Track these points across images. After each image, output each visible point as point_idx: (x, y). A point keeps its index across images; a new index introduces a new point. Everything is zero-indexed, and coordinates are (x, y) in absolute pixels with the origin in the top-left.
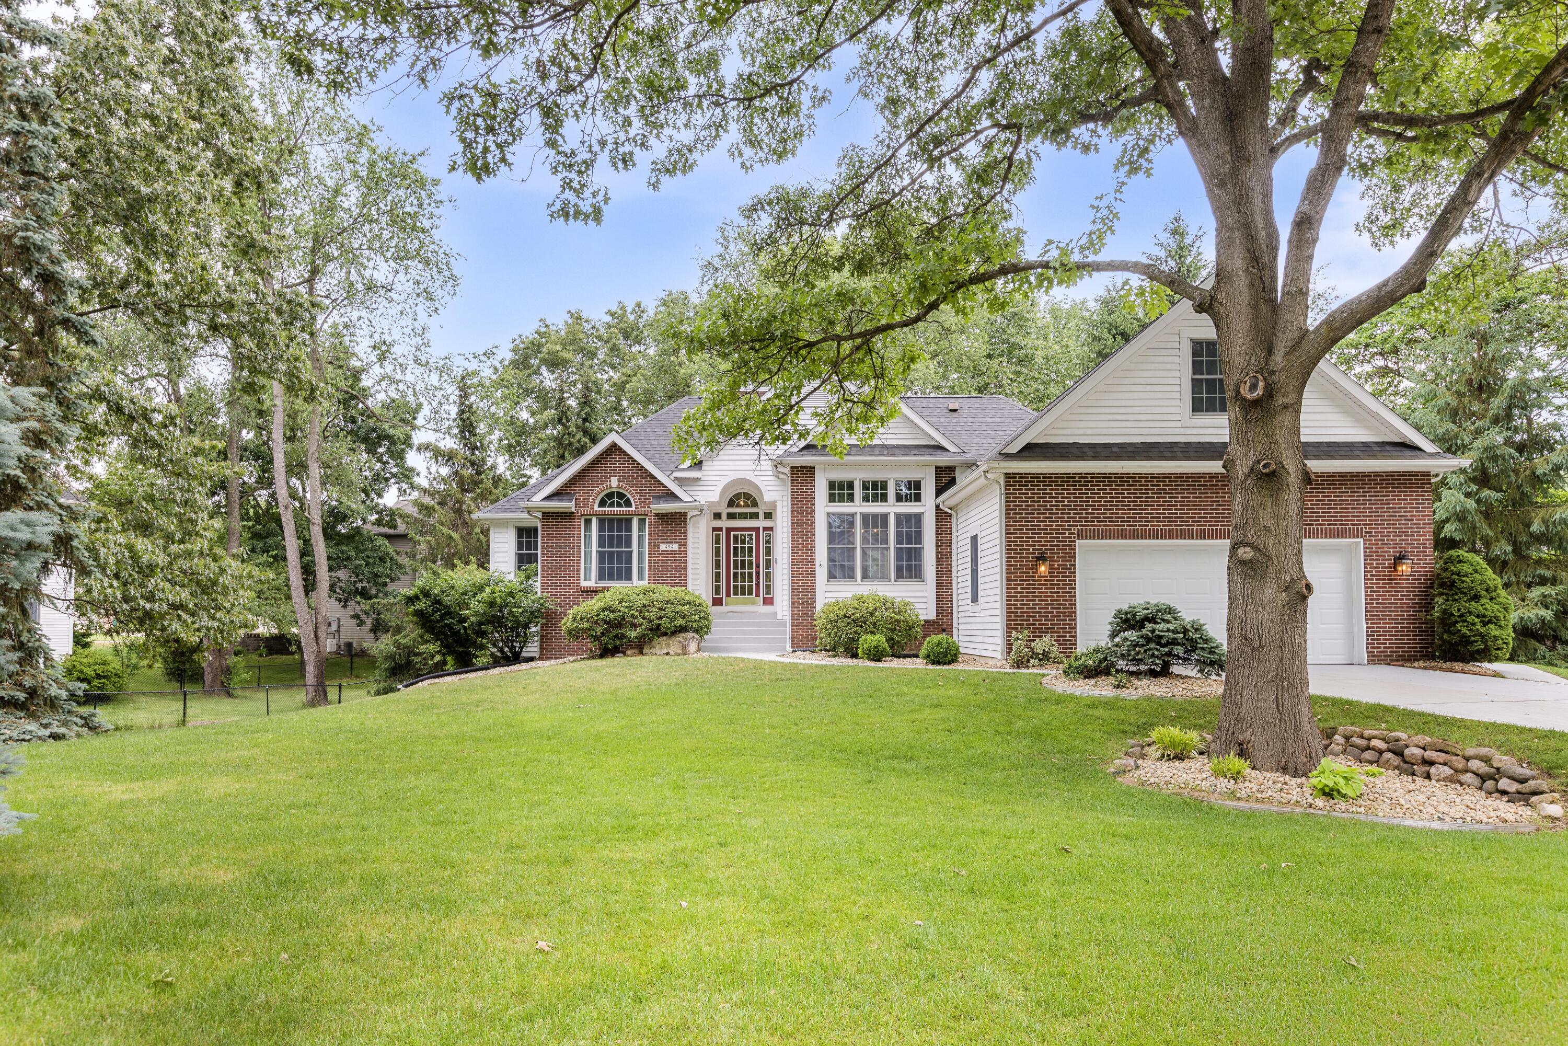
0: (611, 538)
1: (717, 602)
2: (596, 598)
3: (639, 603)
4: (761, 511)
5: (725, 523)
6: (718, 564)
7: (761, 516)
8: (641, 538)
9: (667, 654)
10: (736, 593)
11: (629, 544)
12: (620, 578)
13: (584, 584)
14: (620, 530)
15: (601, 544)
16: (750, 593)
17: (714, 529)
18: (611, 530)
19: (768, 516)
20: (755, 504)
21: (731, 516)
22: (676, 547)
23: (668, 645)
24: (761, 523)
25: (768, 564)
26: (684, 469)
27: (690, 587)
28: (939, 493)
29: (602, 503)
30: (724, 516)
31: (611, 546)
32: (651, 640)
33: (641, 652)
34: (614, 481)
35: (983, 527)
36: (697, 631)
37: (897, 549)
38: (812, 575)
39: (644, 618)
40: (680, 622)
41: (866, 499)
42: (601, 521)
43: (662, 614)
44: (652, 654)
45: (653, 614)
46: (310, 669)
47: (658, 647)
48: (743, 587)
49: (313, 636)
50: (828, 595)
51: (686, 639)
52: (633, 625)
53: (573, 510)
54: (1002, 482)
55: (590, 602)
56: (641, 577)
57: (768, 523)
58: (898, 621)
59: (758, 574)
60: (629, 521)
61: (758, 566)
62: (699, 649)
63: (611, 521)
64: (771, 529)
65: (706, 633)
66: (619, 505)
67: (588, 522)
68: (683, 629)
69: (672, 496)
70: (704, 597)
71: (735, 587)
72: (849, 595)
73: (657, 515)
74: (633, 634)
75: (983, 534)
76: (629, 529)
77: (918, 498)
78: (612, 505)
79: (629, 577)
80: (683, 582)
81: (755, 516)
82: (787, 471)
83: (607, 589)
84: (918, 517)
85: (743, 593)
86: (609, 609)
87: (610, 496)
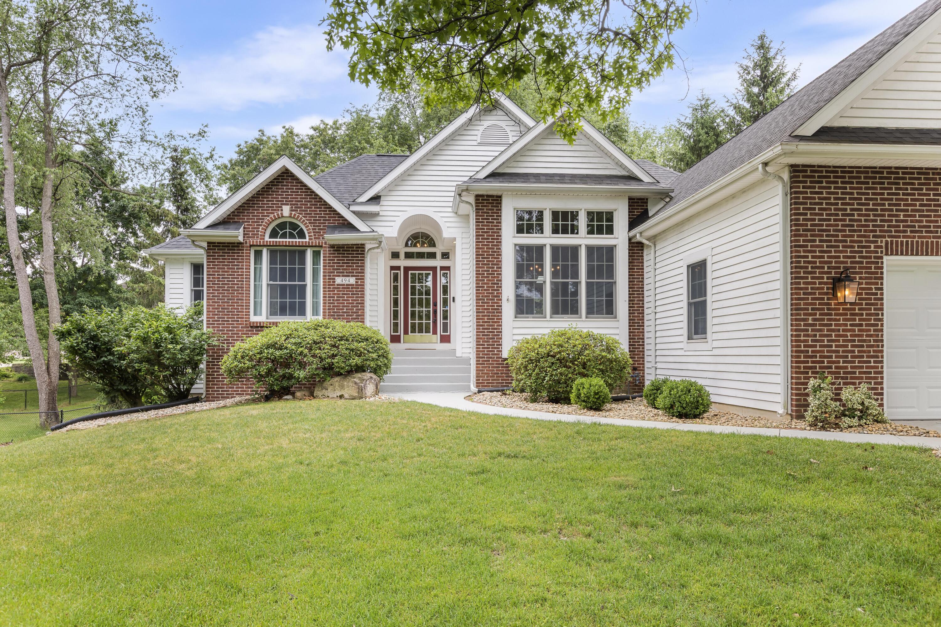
0: (283, 270)
1: (395, 339)
2: (261, 333)
3: (309, 340)
4: (438, 250)
5: (403, 263)
6: (396, 302)
7: (439, 256)
8: (315, 273)
9: (341, 397)
10: (413, 331)
11: (302, 277)
12: (293, 313)
13: (254, 319)
14: (292, 262)
15: (272, 277)
16: (428, 331)
17: (392, 268)
18: (283, 262)
19: (445, 255)
20: (432, 244)
21: (409, 256)
22: (352, 280)
23: (342, 387)
24: (438, 263)
25: (445, 302)
26: (362, 204)
27: (368, 323)
28: (632, 225)
29: (274, 234)
30: (402, 255)
31: (283, 279)
32: (323, 380)
33: (312, 395)
34: (286, 210)
35: (716, 251)
36: (375, 371)
37: (587, 283)
38: (498, 310)
39: (314, 356)
40: (356, 361)
41: (555, 231)
42: (273, 254)
43: (334, 351)
44: (324, 397)
45: (325, 351)
46: (43, 397)
47: (330, 388)
48: (420, 325)
49: (44, 368)
50: (516, 331)
51: (362, 380)
52: (302, 365)
53: (241, 239)
54: (786, 176)
55: (255, 338)
56: (315, 312)
57: (445, 263)
58: (611, 361)
59: (435, 312)
60: (302, 254)
61: (435, 305)
62: (377, 391)
63: (283, 252)
64: (448, 268)
65: (386, 373)
66: (292, 236)
67: (258, 254)
68: (360, 369)
69: (351, 227)
70: (382, 332)
71: (413, 326)
72: (547, 331)
73: (332, 246)
74: (302, 374)
75: (715, 259)
76: (303, 262)
77: (610, 230)
78: (284, 236)
79: (302, 312)
80: (360, 317)
81: (432, 256)
82: (472, 200)
83: (276, 324)
84: (610, 250)
85: (421, 331)
86: (273, 345)
87: (282, 226)
